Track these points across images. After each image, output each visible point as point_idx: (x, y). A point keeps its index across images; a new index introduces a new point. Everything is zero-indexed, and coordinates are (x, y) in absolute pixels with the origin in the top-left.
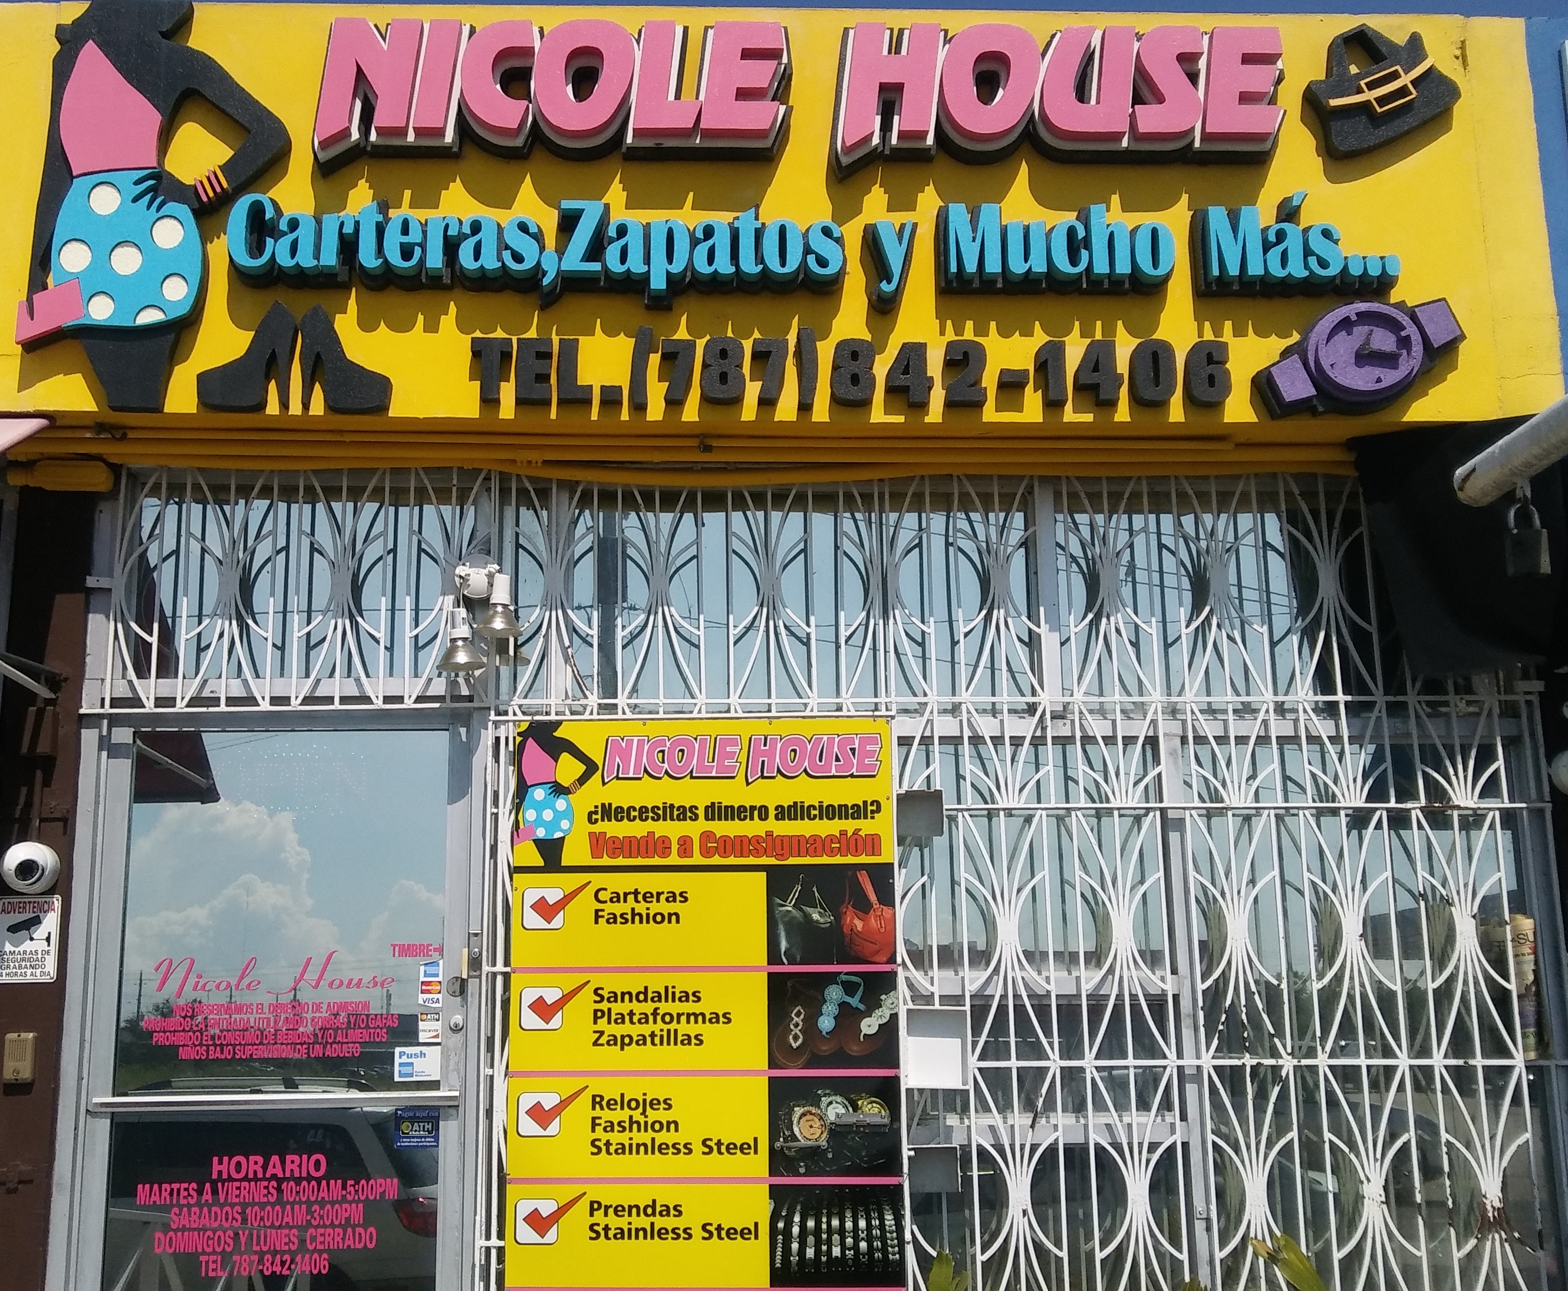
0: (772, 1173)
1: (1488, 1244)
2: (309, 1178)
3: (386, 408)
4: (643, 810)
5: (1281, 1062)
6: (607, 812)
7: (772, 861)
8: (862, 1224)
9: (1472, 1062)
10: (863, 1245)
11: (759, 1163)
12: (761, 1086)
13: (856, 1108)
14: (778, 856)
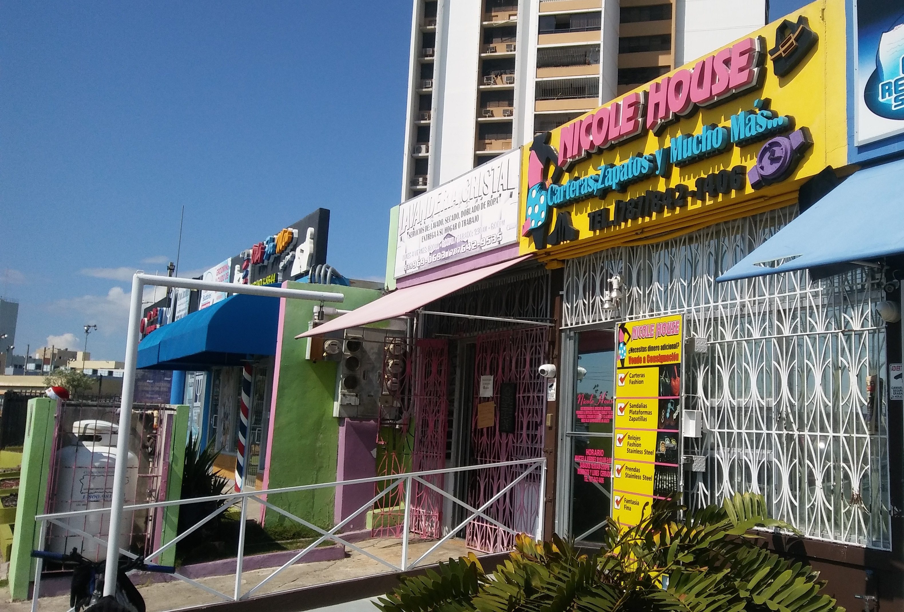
0: (656, 461)
1: (854, 508)
2: (601, 456)
3: (578, 238)
4: (637, 349)
5: (794, 433)
6: (632, 350)
7: (659, 363)
8: (670, 478)
9: (852, 435)
10: (670, 485)
11: (652, 458)
12: (655, 434)
13: (671, 442)
14: (661, 362)
